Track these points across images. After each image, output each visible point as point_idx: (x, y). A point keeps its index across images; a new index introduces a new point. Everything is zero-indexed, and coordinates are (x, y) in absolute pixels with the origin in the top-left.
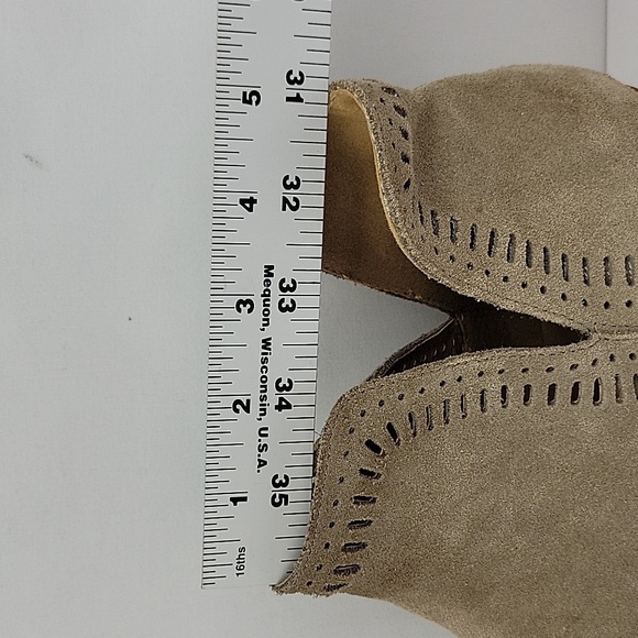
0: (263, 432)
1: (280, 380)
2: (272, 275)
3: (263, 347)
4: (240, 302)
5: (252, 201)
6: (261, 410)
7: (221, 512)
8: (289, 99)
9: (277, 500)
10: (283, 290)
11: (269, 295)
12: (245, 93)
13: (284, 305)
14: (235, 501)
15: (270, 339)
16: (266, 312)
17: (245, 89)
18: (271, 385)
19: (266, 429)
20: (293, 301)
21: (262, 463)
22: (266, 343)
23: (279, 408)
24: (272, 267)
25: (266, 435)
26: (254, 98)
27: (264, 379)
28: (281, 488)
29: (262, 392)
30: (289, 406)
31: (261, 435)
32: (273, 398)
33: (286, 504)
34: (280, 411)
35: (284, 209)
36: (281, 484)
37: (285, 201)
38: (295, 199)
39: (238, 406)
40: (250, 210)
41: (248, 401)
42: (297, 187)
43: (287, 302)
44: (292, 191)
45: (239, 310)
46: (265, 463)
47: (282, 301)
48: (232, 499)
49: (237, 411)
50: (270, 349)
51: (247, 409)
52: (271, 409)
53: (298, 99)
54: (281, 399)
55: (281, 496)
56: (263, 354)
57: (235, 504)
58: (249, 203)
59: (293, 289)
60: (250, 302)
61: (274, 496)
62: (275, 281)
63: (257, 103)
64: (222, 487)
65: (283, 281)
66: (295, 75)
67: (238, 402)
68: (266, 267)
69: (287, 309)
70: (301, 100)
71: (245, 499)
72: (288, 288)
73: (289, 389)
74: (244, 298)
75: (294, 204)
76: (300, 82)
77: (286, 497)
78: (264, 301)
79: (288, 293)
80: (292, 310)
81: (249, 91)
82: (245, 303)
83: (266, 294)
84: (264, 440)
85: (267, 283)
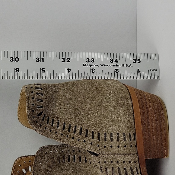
1: (111, 62)
2: (86, 64)
3: (103, 66)
4: (92, 72)
5: (68, 69)
6: (118, 66)
7: (142, 75)
8: (43, 61)
9: (139, 62)
10: (89, 62)
12: (42, 72)
13: (93, 61)
14: (139, 72)
16: (95, 65)
17: (41, 72)
18: (112, 64)
19: (122, 65)
20: (92, 59)
21: (130, 66)
22: (102, 65)
23: (117, 62)
24: (84, 64)
26: (43, 70)
27: (110, 66)
29: (113, 66)
30: (117, 59)
31: (124, 66)
32: (115, 63)
33: (140, 59)
35: (70, 62)
36: (135, 61)
37: (68, 61)
38: (67, 59)
39: (117, 72)
40: (70, 70)
41: (116, 69)
42: (64, 59)
43: (92, 60)
44: (65, 60)
45: (94, 72)
46: (130, 65)
47: (92, 62)
48: (139, 73)
51: (118, 69)
52: (118, 64)
53: (43, 59)
54: (115, 61)
55: (138, 61)
57: (140, 72)
58: (69, 70)
59: (89, 59)
60: (92, 69)
61: (138, 62)
63: (44, 69)
64: (136, 75)
65: (87, 62)
66: (37, 60)
67: (116, 72)
68: (84, 66)
69: (93, 60)
70: (43, 58)
71: (139, 69)
72: (89, 60)
73: (112, 59)
74: (91, 71)
75: (68, 59)
76: (39, 58)
77: (138, 60)
78: (92, 66)
80: (94, 59)
81: (42, 71)
82: (92, 71)
83: (90, 66)
84: (125, 65)
85: (87, 65)
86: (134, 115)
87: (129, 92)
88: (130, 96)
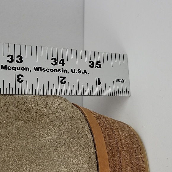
0: (73, 71)
1: (52, 64)
2: (6, 66)
3: (38, 70)
4: (18, 81)
6: (64, 72)
7: (103, 89)
9: (99, 66)
10: (12, 61)
11: (15, 68)
13: (19, 61)
14: (99, 83)
15: (34, 67)
16: (23, 69)
18: (54, 67)
19: (72, 70)
20: (18, 57)
21: (85, 72)
22: (37, 69)
23: (63, 64)
24: (2, 66)
25: (74, 70)
27: (52, 70)
28: (94, 64)
29: (57, 72)
30: (63, 60)
32: (59, 67)
33: (100, 62)
34: (64, 64)
36: (93, 64)
39: (63, 82)
41: (61, 77)
43: (18, 59)
45: (22, 81)
46: (85, 70)
47: (17, 61)
48: (99, 84)
49: (65, 82)
50: (39, 68)
51: (64, 78)
52: (64, 68)
54: (60, 63)
55: (97, 64)
56: (41, 71)
57: (101, 83)
59: (12, 56)
60: (18, 76)
61: (97, 67)
62: (9, 65)
64: (95, 89)
65: (8, 61)
67: (61, 82)
68: (2, 69)
69: (21, 59)
71: (99, 79)
72: (12, 59)
73: (55, 60)
74: (17, 79)
77: (97, 62)
78: (18, 70)
79: (14, 58)
80: (21, 57)
82: (19, 79)
83: (15, 69)
84: (76, 71)
85: (9, 68)
86: (98, 165)
87: (87, 120)
88: (90, 127)
